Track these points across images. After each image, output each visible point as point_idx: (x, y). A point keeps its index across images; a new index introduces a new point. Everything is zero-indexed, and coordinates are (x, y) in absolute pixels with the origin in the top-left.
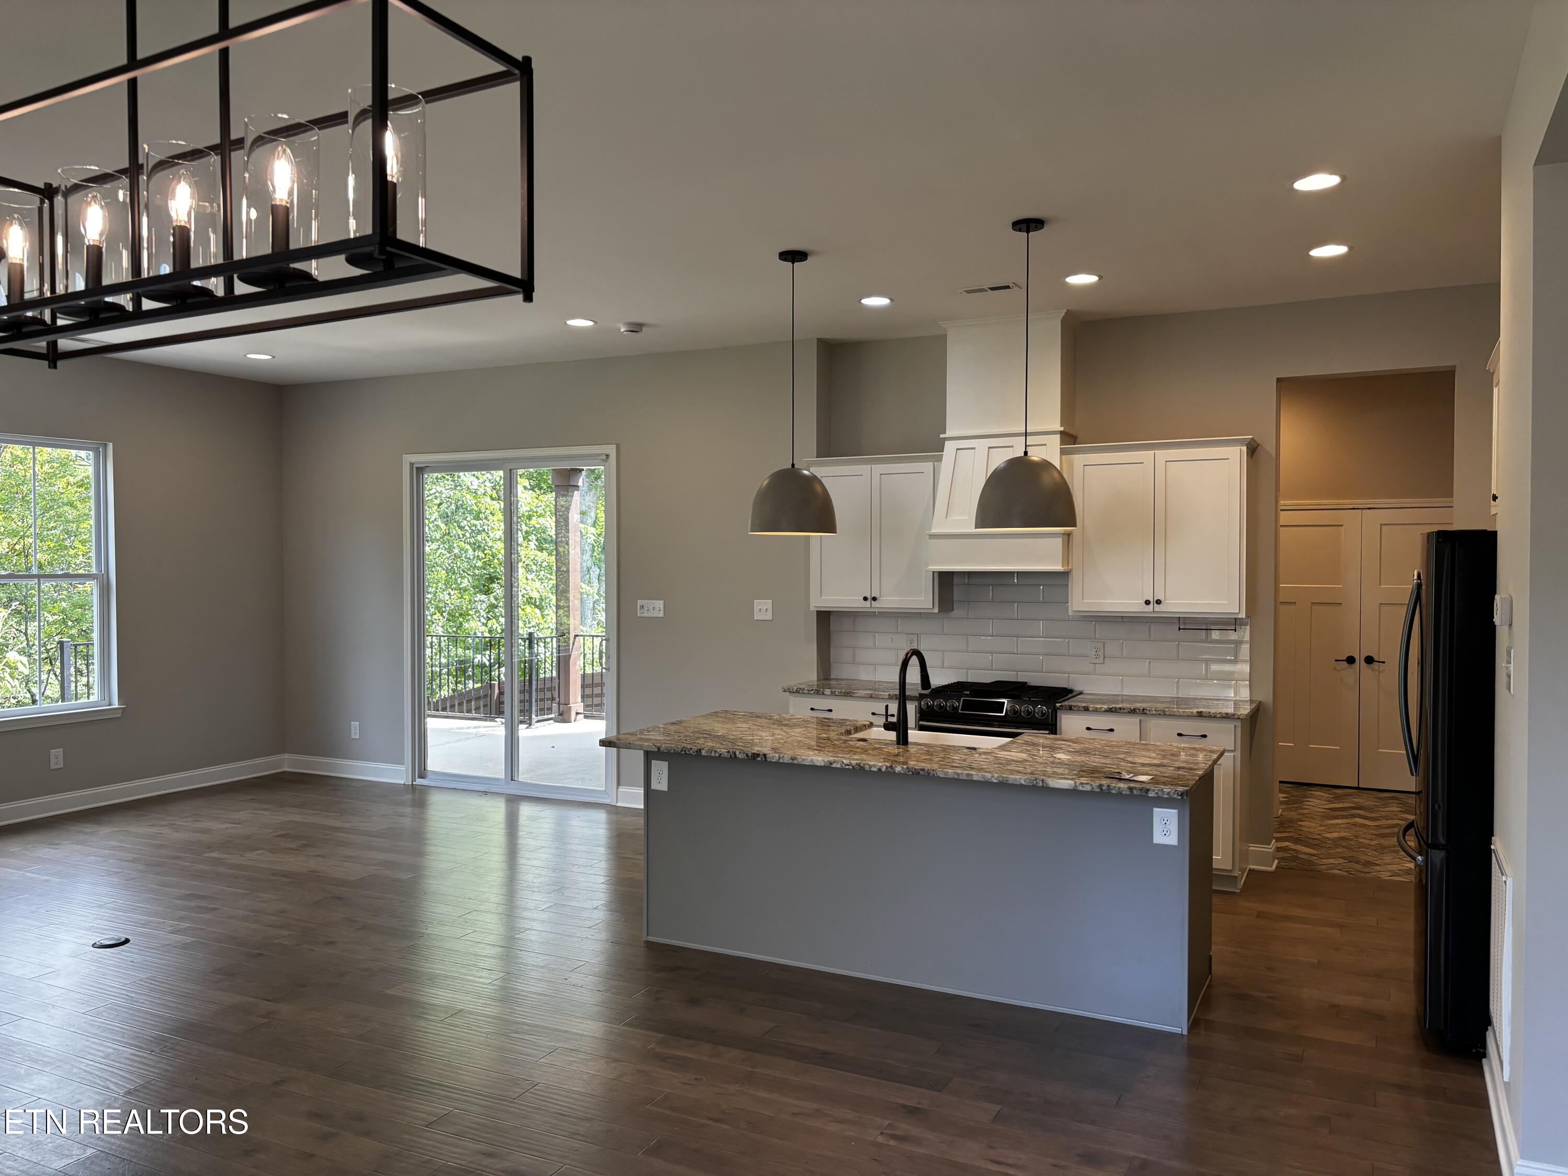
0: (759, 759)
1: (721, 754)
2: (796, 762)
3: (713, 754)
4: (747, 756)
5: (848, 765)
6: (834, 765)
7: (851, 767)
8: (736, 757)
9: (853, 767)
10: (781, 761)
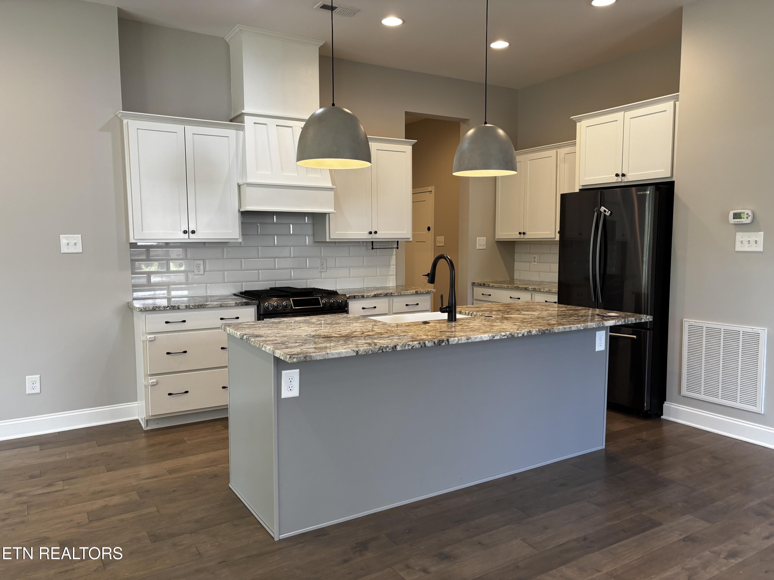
0: (443, 344)
1: (413, 346)
2: (470, 341)
3: (407, 348)
4: (434, 343)
5: (504, 336)
6: (496, 338)
7: (506, 337)
8: (425, 346)
9: (507, 337)
10: (460, 342)
